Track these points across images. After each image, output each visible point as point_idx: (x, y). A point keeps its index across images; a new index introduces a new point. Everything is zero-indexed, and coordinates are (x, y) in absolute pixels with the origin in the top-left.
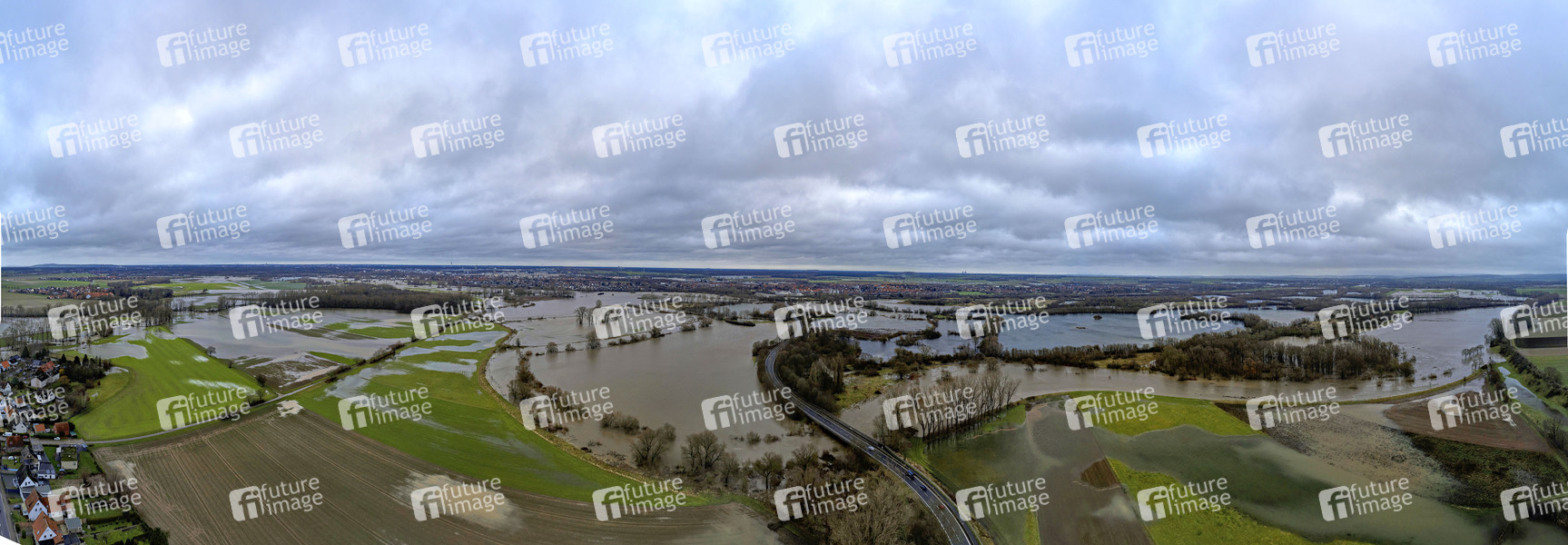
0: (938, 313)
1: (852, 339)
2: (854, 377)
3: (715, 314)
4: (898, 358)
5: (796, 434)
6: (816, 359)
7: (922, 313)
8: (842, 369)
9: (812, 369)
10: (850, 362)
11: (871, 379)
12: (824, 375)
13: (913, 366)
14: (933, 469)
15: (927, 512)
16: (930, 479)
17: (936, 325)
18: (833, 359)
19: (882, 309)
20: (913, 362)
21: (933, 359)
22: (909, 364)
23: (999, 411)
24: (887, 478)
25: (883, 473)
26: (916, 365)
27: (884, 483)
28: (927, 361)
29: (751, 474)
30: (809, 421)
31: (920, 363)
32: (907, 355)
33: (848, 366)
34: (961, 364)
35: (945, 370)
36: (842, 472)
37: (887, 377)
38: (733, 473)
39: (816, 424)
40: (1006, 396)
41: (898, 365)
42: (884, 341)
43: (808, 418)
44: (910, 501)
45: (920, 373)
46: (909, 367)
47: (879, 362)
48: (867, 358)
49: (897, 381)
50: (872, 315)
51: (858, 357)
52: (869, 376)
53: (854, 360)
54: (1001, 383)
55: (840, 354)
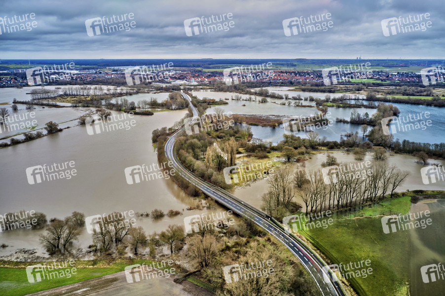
0: (327, 100)
1: (244, 125)
2: (246, 159)
3: (113, 105)
4: (286, 142)
5: (195, 208)
6: (211, 144)
7: (312, 100)
8: (235, 152)
9: (207, 153)
10: (242, 146)
11: (261, 161)
12: (219, 157)
13: (300, 150)
14: (313, 240)
15: (305, 273)
16: (310, 247)
17: (325, 111)
18: (227, 144)
19: (273, 96)
20: (300, 147)
21: (319, 145)
22: (296, 148)
24: (273, 244)
25: (269, 240)
26: (303, 149)
27: (270, 247)
28: (314, 147)
29: (157, 243)
30: (207, 197)
31: (306, 148)
32: (295, 140)
33: (241, 149)
34: (348, 151)
35: (331, 155)
36: (235, 237)
37: (275, 160)
38: (141, 243)
39: (212, 199)
41: (286, 149)
42: (274, 127)
43: (205, 194)
44: (292, 263)
45: (307, 157)
46: (296, 151)
47: (268, 146)
48: (258, 143)
49: (285, 163)
50: (264, 101)
51: (249, 141)
52: (259, 159)
53: (246, 144)
54: (387, 173)
55: (232, 138)
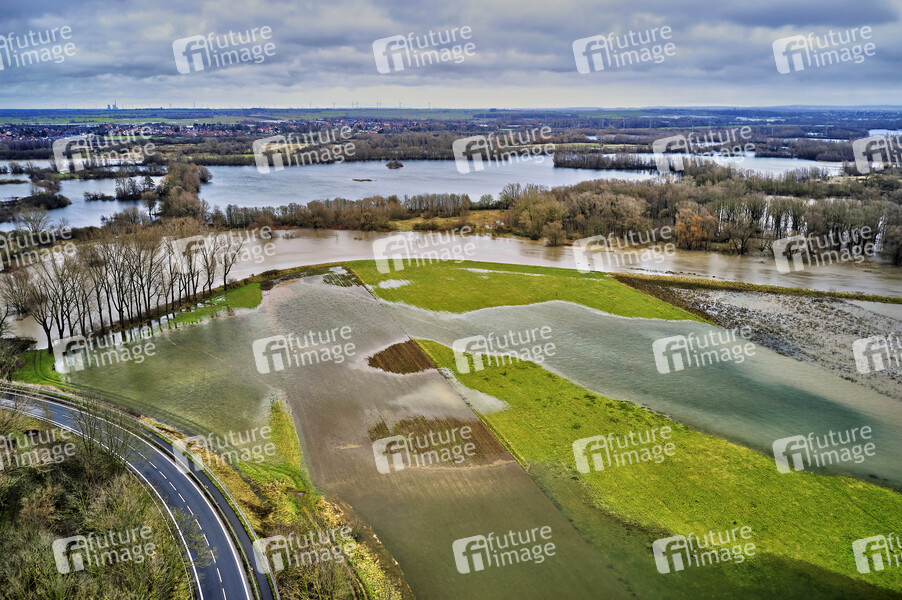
23: (209, 295)
40: (220, 267)
